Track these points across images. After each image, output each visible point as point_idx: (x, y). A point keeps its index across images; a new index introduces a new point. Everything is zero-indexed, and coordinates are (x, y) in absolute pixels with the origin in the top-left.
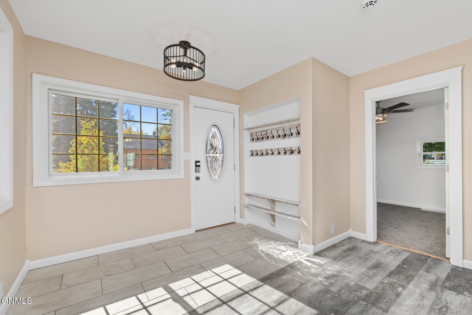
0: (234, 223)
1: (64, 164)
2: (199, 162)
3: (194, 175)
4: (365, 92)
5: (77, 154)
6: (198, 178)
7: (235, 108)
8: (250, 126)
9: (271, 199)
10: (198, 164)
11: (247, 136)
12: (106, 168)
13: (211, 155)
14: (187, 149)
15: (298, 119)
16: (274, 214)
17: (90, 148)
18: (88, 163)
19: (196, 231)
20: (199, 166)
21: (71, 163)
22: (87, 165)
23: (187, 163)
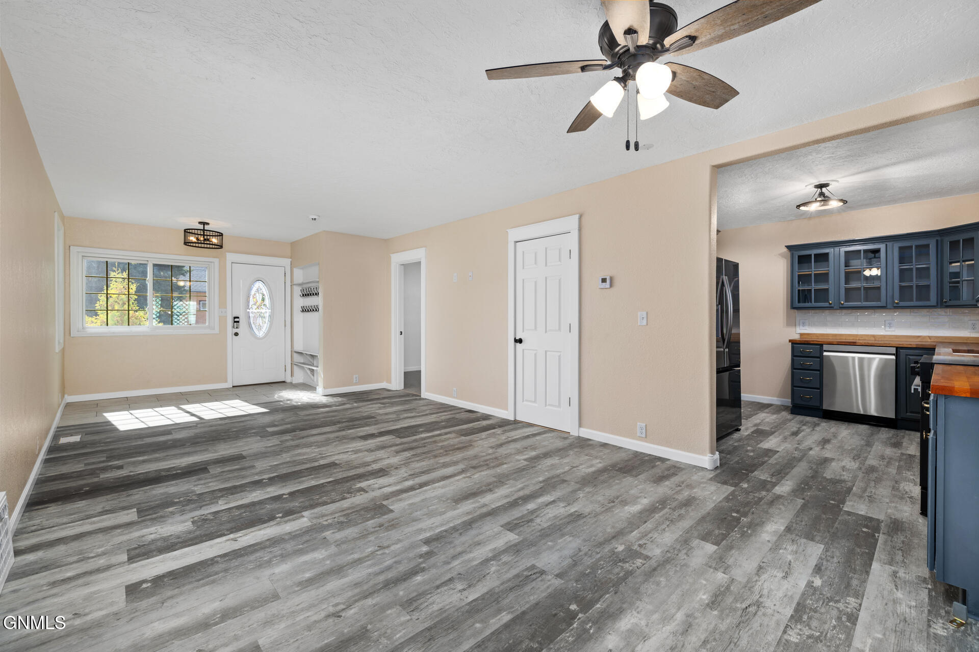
0: (284, 382)
1: (90, 318)
2: (238, 318)
3: (230, 330)
4: (391, 255)
5: (107, 310)
6: (236, 334)
7: (287, 262)
8: (300, 281)
9: (311, 355)
10: (236, 320)
11: (297, 291)
12: (138, 323)
13: (254, 311)
14: (223, 304)
15: (318, 282)
16: (313, 368)
17: (121, 303)
18: (119, 319)
19: (233, 387)
20: (238, 322)
21: (98, 317)
22: (117, 320)
23: (222, 319)
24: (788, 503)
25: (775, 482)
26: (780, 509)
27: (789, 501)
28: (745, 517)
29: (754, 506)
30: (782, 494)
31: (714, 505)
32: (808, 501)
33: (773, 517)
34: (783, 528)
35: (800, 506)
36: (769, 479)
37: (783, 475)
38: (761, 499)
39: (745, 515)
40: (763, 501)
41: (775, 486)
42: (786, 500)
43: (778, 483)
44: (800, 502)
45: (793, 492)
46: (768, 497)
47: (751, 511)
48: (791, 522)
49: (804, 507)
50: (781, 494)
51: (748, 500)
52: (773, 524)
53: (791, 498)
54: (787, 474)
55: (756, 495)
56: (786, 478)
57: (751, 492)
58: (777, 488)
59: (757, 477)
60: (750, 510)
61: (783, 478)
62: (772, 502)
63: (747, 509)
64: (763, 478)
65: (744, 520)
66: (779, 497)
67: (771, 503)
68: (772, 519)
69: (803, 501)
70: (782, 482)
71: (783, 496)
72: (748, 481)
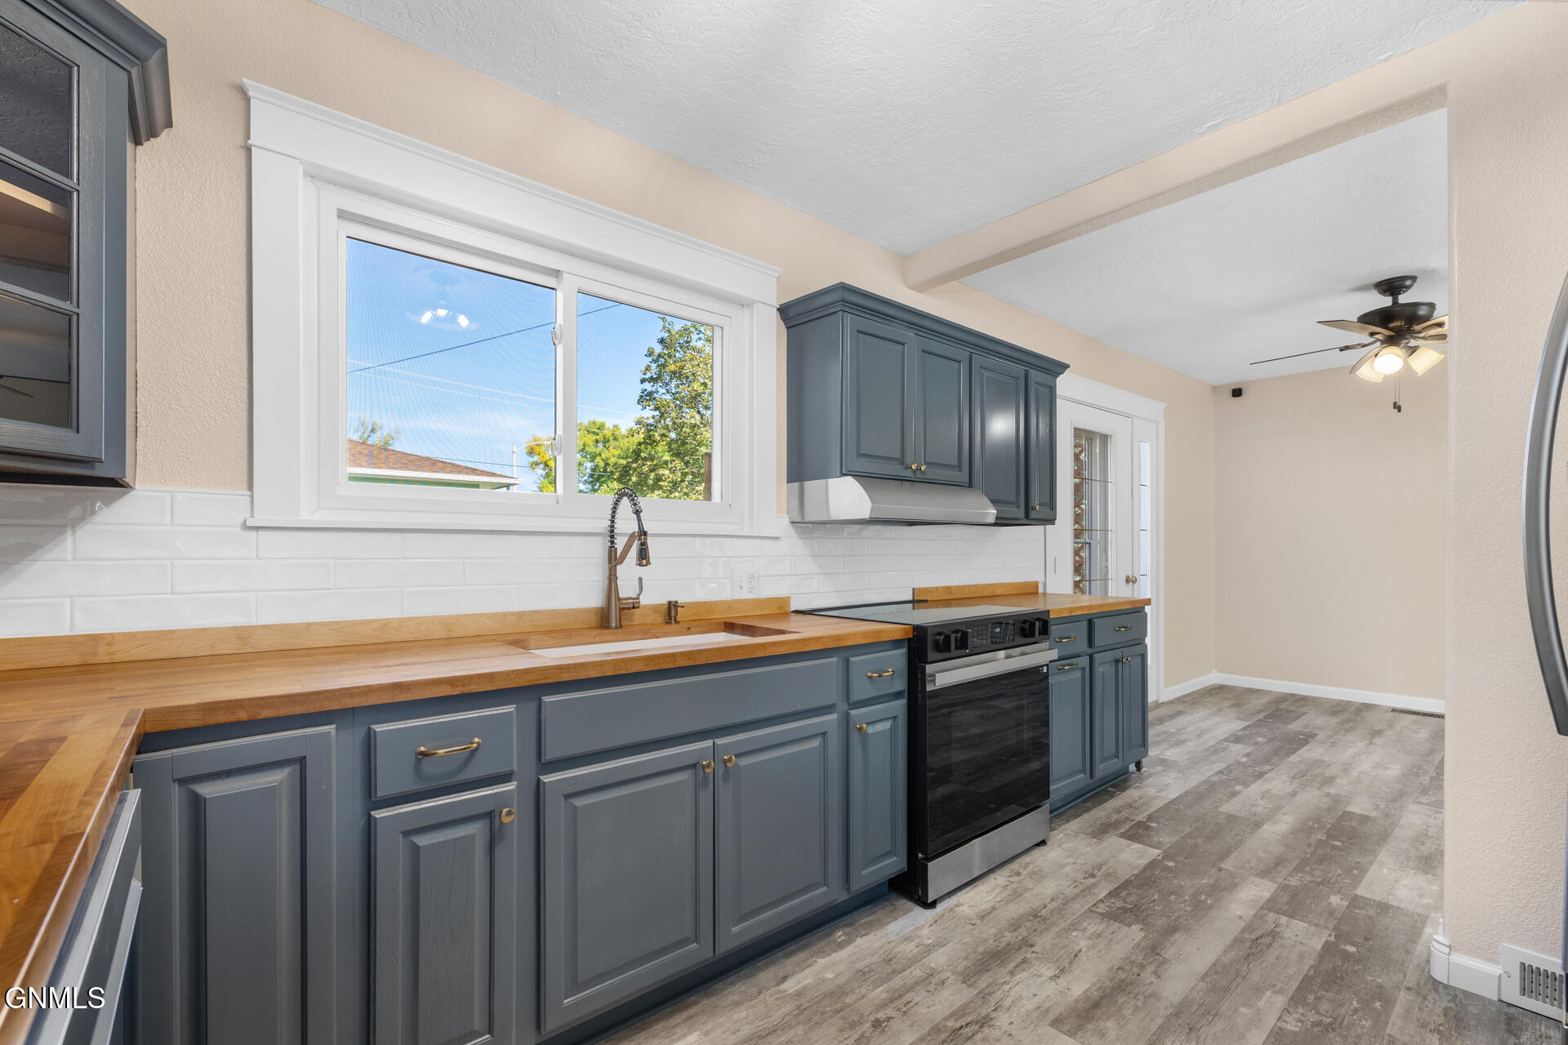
24: (1249, 862)
25: (1269, 910)
26: (1266, 852)
27: (1247, 865)
28: (1320, 839)
29: (1309, 855)
30: (1258, 880)
31: (1378, 858)
32: (1213, 866)
33: (1278, 840)
34: (1265, 827)
35: (1232, 856)
36: (1284, 919)
37: (1246, 936)
38: (1299, 869)
39: (1320, 843)
40: (1294, 866)
41: (1269, 900)
42: (1252, 868)
43: (1262, 908)
44: (1229, 865)
45: (1236, 885)
46: (1285, 872)
47: (1312, 849)
48: (1251, 833)
49: (1225, 854)
50: (1260, 880)
51: (1321, 867)
52: (1277, 832)
53: (1242, 871)
54: (1237, 941)
55: (1308, 878)
56: (1242, 924)
57: (1319, 884)
58: (1267, 895)
59: (1313, 929)
60: (1315, 850)
61: (1249, 928)
62: (1277, 864)
63: (1320, 851)
64: (1299, 925)
65: (1322, 836)
66: (1266, 873)
67: (1279, 862)
68: (1279, 838)
69: (1222, 866)
70: (1253, 912)
71: (1257, 875)
72: (1331, 914)
